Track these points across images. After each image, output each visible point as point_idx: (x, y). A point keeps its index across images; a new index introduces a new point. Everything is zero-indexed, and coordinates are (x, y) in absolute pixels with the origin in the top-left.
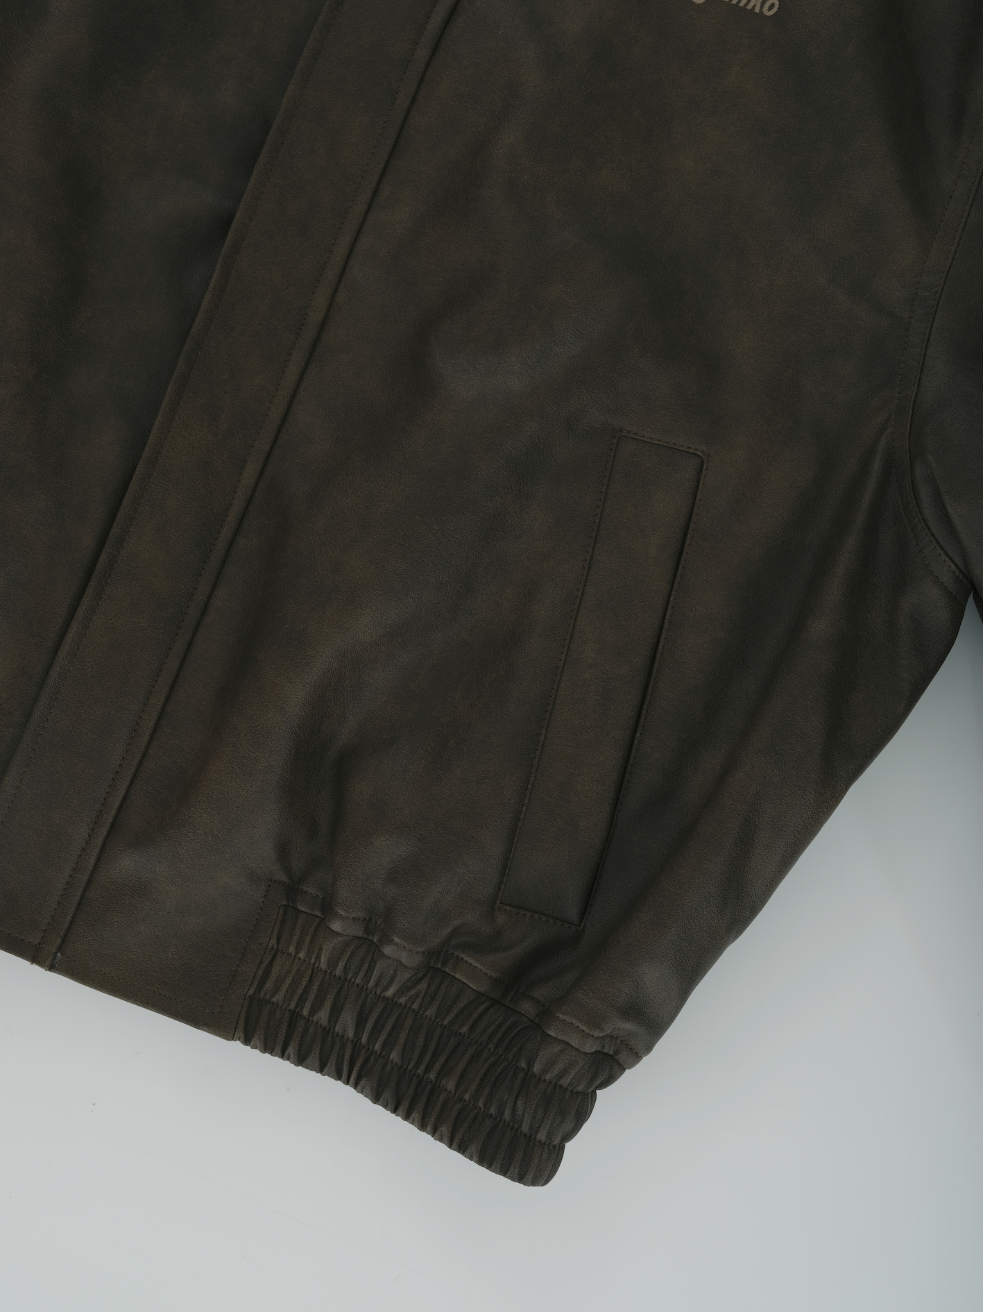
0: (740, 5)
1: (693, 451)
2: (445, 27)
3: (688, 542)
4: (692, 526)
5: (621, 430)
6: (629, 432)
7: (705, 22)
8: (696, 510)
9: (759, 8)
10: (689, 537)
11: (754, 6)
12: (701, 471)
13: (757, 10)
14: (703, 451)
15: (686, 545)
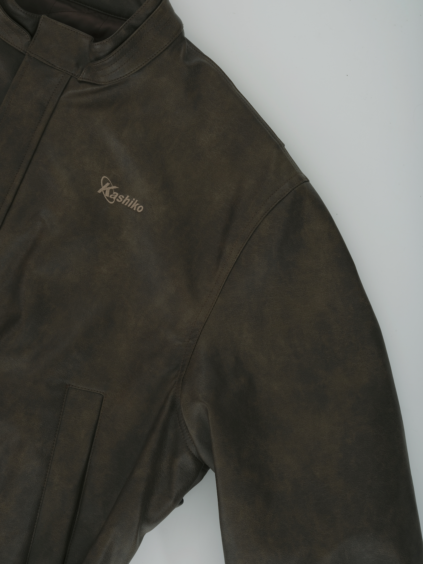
0: (128, 206)
1: (99, 393)
2: (7, 213)
3: (97, 432)
4: (98, 425)
5: (69, 385)
6: (73, 386)
7: (114, 211)
8: (100, 418)
9: (135, 208)
10: (97, 429)
11: (134, 207)
12: (102, 401)
13: (135, 209)
14: (103, 393)
15: (96, 433)
